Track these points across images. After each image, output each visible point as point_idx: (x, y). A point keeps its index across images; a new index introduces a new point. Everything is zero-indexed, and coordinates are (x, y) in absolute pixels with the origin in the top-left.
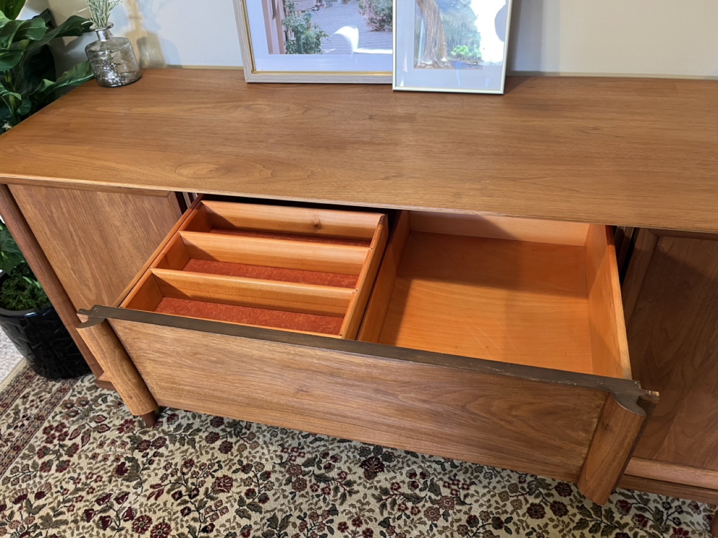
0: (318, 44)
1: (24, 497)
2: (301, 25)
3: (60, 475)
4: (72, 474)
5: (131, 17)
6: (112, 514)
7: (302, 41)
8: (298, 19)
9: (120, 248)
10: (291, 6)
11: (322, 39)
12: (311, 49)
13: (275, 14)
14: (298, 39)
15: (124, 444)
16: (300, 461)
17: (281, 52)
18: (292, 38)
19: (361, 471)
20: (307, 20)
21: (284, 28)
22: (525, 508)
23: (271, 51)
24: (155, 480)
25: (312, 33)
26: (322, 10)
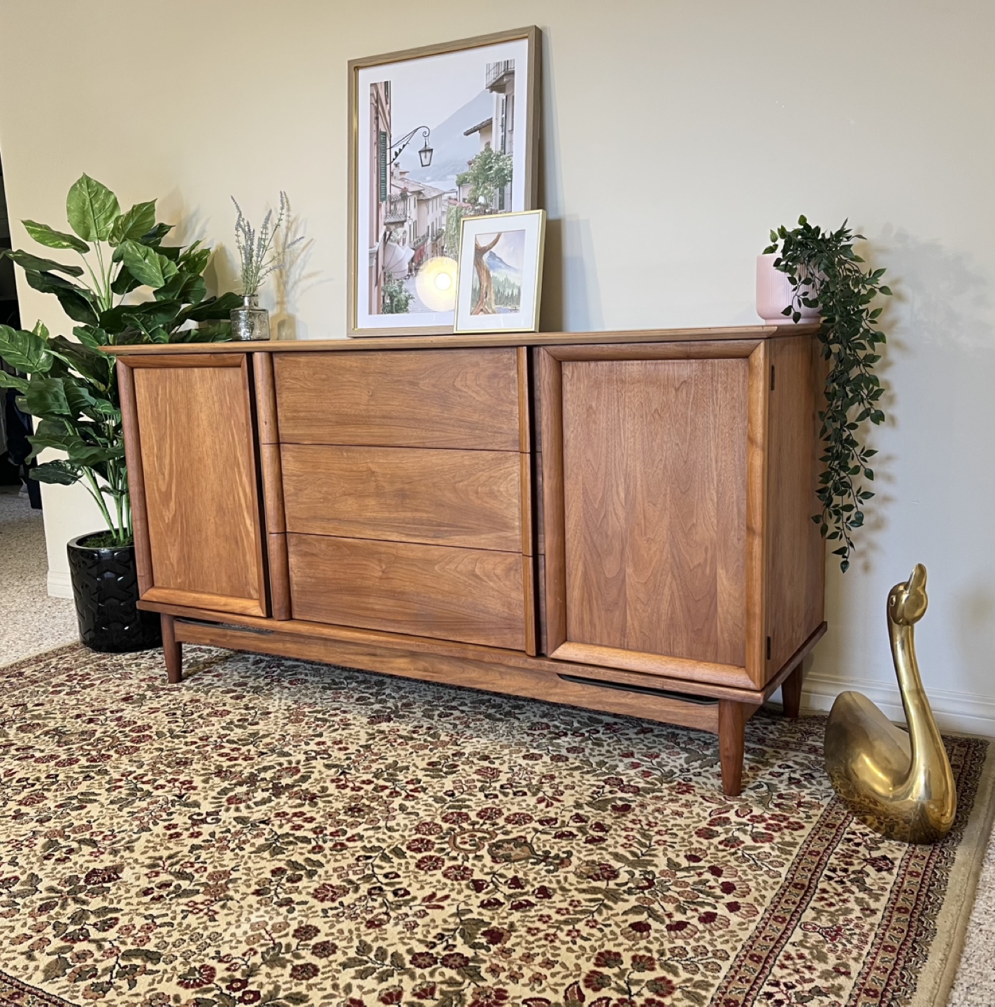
0: (407, 304)
1: (24, 705)
2: (395, 291)
3: (66, 697)
4: (79, 697)
5: (278, 303)
6: (102, 718)
7: (395, 303)
8: (394, 286)
9: (198, 426)
10: (390, 276)
11: (410, 301)
12: (401, 309)
13: (377, 283)
14: (392, 300)
15: (139, 687)
16: (307, 710)
17: (378, 313)
18: (388, 301)
19: (365, 720)
20: (400, 286)
21: (382, 293)
22: (522, 754)
23: (370, 313)
24: (155, 705)
25: (403, 296)
26: (411, 278)
